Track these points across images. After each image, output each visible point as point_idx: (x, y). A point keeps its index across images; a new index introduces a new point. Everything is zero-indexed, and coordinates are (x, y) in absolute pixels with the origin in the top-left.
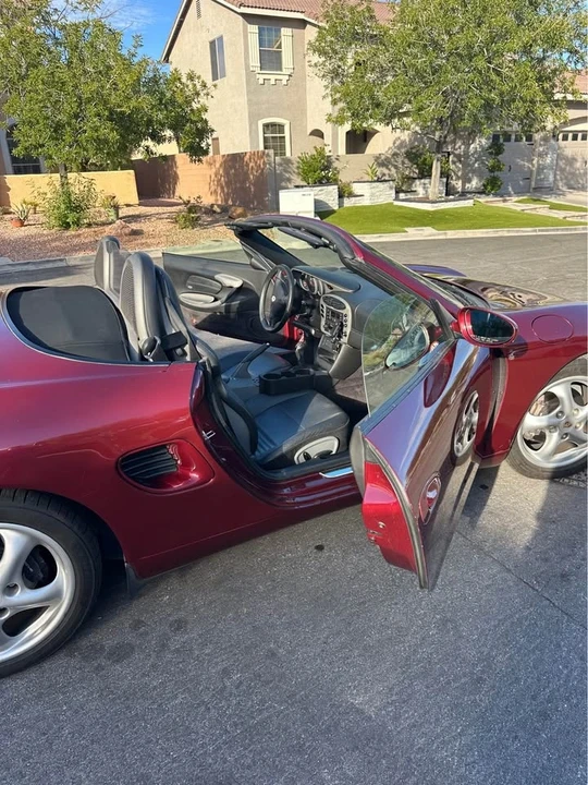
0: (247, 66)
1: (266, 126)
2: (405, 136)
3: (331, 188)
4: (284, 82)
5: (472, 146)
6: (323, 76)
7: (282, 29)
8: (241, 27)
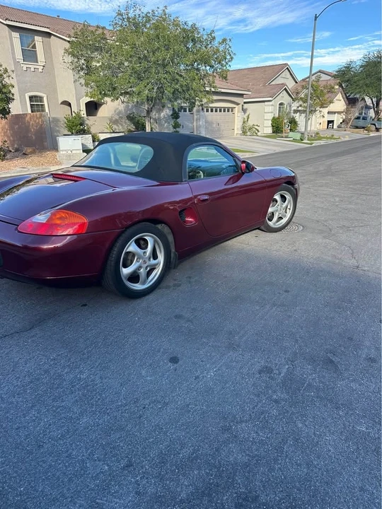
0: (14, 58)
1: (31, 98)
2: (122, 107)
3: (87, 136)
4: (40, 70)
5: (162, 114)
6: (73, 69)
7: (36, 37)
8: (7, 33)
